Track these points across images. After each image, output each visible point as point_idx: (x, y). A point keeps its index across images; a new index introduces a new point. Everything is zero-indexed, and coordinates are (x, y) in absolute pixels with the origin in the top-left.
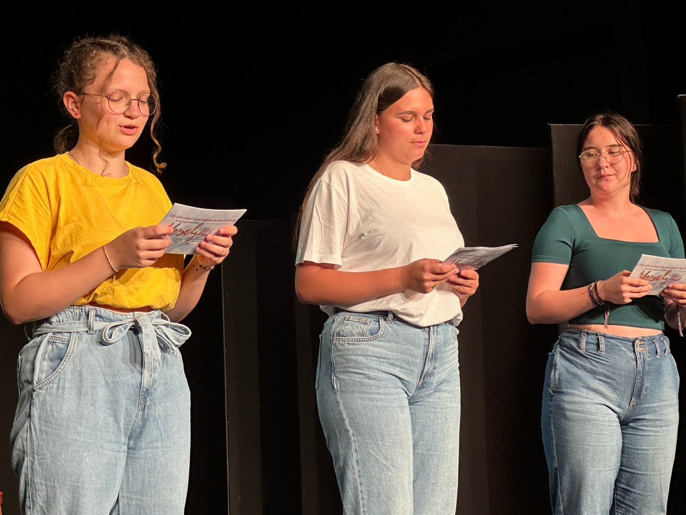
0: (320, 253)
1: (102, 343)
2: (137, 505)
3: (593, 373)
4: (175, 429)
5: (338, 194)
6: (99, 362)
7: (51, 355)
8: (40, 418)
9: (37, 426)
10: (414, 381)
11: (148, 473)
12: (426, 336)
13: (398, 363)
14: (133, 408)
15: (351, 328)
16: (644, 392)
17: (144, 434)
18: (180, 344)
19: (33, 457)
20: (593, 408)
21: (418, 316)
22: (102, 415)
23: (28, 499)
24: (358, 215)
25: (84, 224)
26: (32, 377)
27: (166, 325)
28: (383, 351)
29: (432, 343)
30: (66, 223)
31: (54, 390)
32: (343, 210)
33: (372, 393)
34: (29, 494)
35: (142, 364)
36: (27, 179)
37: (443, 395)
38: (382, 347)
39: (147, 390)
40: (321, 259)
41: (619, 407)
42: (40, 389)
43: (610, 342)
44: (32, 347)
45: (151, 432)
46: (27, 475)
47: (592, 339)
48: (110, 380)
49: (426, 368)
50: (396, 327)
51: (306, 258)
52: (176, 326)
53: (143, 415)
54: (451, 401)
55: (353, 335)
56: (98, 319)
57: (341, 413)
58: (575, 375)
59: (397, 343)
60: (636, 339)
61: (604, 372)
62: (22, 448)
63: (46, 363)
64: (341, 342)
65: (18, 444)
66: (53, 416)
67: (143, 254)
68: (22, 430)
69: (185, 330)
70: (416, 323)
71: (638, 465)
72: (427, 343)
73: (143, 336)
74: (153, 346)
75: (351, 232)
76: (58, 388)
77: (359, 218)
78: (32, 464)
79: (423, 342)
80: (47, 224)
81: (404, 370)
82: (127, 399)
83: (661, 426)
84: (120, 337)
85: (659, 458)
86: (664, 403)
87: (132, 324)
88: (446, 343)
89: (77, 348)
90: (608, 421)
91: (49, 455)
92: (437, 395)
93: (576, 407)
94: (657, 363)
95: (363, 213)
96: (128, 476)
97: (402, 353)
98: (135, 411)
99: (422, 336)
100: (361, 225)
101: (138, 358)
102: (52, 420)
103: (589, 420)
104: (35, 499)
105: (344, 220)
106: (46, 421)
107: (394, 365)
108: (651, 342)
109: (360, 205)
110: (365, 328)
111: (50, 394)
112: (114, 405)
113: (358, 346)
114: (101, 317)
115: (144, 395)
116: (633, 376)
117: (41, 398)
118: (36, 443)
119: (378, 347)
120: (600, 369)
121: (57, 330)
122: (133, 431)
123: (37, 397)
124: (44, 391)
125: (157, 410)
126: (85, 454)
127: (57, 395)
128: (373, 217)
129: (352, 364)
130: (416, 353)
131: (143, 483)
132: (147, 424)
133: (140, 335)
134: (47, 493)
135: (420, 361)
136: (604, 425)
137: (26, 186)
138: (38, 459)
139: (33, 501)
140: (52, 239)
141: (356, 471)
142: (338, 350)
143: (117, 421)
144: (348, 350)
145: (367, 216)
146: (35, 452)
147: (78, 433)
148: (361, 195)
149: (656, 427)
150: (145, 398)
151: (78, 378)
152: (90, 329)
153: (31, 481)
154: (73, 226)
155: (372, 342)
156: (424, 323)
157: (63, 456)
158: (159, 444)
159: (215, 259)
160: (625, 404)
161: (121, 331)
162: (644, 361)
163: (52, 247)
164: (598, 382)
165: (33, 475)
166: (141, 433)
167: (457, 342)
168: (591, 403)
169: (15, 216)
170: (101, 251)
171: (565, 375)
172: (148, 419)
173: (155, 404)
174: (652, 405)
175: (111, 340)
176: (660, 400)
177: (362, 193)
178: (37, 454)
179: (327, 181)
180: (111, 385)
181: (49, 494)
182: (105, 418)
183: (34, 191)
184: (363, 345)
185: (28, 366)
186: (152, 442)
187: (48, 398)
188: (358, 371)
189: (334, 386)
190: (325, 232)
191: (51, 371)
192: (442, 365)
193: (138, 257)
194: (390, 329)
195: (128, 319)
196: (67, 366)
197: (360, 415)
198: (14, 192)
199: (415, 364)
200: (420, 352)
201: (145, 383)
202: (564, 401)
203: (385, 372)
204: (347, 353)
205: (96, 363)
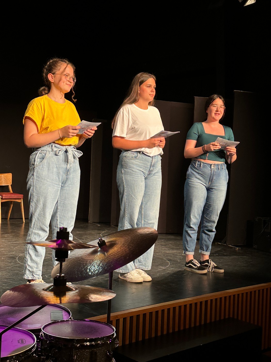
0: (119, 133)
1: (56, 155)
2: (63, 203)
3: (198, 173)
4: (75, 182)
5: (126, 115)
6: (55, 160)
7: (40, 157)
8: (36, 176)
9: (35, 178)
10: (147, 173)
11: (67, 194)
12: (152, 159)
13: (142, 167)
14: (64, 175)
15: (129, 155)
16: (213, 180)
17: (67, 183)
18: (79, 157)
19: (33, 187)
20: (197, 184)
21: (149, 153)
22: (55, 177)
23: (31, 199)
24: (132, 122)
25: (52, 119)
26: (34, 163)
27: (75, 151)
28: (138, 163)
29: (153, 161)
30: (47, 118)
31: (41, 168)
32: (127, 120)
33: (133, 176)
34: (32, 197)
35: (67, 162)
36: (35, 103)
37: (155, 176)
38: (138, 162)
39: (68, 170)
40: (120, 135)
41: (205, 184)
42: (37, 167)
43: (204, 164)
44: (35, 154)
45: (69, 182)
46: (31, 192)
47: (199, 163)
48: (58, 166)
49: (151, 169)
50: (143, 156)
51: (115, 135)
52: (78, 151)
53: (67, 177)
54: (158, 178)
55: (129, 157)
56: (55, 147)
57: (123, 180)
58: (193, 174)
59: (142, 161)
60: (212, 164)
61: (201, 173)
62: (30, 184)
63: (39, 159)
64: (126, 159)
65: (29, 183)
66: (40, 175)
67: (70, 134)
68: (31, 179)
69: (81, 153)
70: (149, 155)
71: (211, 202)
72: (152, 161)
73: (68, 154)
74: (71, 157)
75: (130, 127)
76: (42, 167)
77: (132, 123)
78: (33, 189)
79: (150, 161)
80: (41, 118)
81: (144, 169)
82: (62, 172)
83: (219, 191)
84: (61, 154)
85: (217, 200)
86: (221, 184)
87: (65, 150)
88: (157, 162)
89: (49, 155)
90: (201, 188)
91: (38, 187)
92: (154, 176)
93: (192, 183)
94: (219, 172)
95: (133, 121)
96: (61, 195)
97: (144, 164)
98: (65, 176)
99: (150, 159)
100: (133, 125)
101: (67, 160)
102: (40, 177)
103: (195, 187)
104: (33, 199)
105: (128, 123)
106: (38, 177)
107: (141, 167)
108: (217, 165)
109: (132, 118)
110: (133, 155)
111: (40, 169)
112: (58, 174)
113: (130, 161)
114: (56, 147)
115: (67, 171)
116: (210, 175)
117: (37, 170)
118: (34, 183)
119: (137, 161)
120: (200, 172)
121: (43, 150)
122: (63, 181)
123: (35, 169)
124: (38, 168)
125: (71, 176)
126: (49, 188)
127: (42, 169)
128: (136, 122)
129: (128, 166)
130: (148, 164)
131: (65, 197)
132: (68, 180)
133: (67, 153)
134: (37, 198)
135: (149, 167)
136: (200, 189)
137: (35, 105)
138: (35, 188)
139: (33, 200)
140: (42, 122)
141: (125, 198)
142: (125, 161)
143: (59, 179)
144: (128, 162)
145: (134, 122)
146: (34, 185)
147: (47, 181)
148: (133, 116)
149: (217, 191)
150: (68, 172)
151: (48, 165)
152: (53, 150)
153: (32, 194)
154: (49, 119)
155: (135, 160)
156: (151, 155)
157: (42, 187)
158: (71, 186)
159: (89, 137)
160: (207, 183)
161: (62, 152)
162: (214, 171)
163: (42, 125)
164: (199, 176)
165: (33, 192)
166: (66, 182)
167: (161, 161)
168: (196, 182)
169: (31, 115)
170: (57, 131)
171: (190, 173)
172: (68, 178)
173: (70, 174)
174: (216, 184)
175: (59, 154)
176: (219, 183)
177: (133, 115)
178: (35, 186)
179: (122, 111)
180: (58, 168)
181: (38, 198)
182: (56, 177)
183: (37, 107)
184: (132, 161)
185: (33, 160)
186: (69, 185)
187: (39, 170)
188: (130, 168)
189: (122, 172)
190: (121, 127)
191: (40, 162)
192: (156, 168)
193: (69, 135)
194: (141, 156)
195: (64, 148)
196: (45, 161)
197: (129, 182)
198: (31, 107)
199: (147, 167)
200: (149, 164)
201: (68, 168)
202: (189, 181)
203: (138, 170)
204: (127, 162)
205: (54, 161)
